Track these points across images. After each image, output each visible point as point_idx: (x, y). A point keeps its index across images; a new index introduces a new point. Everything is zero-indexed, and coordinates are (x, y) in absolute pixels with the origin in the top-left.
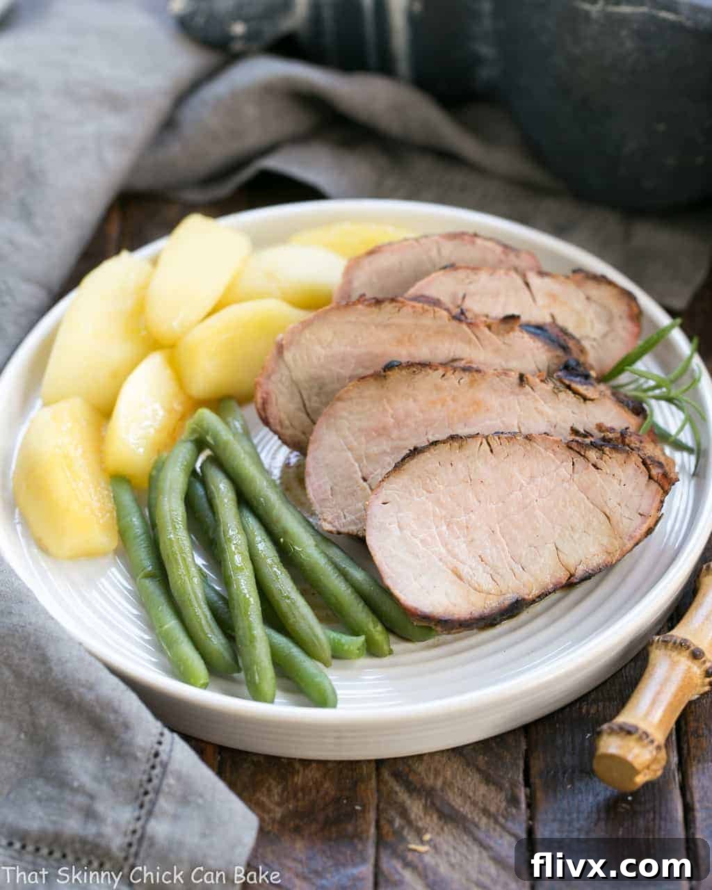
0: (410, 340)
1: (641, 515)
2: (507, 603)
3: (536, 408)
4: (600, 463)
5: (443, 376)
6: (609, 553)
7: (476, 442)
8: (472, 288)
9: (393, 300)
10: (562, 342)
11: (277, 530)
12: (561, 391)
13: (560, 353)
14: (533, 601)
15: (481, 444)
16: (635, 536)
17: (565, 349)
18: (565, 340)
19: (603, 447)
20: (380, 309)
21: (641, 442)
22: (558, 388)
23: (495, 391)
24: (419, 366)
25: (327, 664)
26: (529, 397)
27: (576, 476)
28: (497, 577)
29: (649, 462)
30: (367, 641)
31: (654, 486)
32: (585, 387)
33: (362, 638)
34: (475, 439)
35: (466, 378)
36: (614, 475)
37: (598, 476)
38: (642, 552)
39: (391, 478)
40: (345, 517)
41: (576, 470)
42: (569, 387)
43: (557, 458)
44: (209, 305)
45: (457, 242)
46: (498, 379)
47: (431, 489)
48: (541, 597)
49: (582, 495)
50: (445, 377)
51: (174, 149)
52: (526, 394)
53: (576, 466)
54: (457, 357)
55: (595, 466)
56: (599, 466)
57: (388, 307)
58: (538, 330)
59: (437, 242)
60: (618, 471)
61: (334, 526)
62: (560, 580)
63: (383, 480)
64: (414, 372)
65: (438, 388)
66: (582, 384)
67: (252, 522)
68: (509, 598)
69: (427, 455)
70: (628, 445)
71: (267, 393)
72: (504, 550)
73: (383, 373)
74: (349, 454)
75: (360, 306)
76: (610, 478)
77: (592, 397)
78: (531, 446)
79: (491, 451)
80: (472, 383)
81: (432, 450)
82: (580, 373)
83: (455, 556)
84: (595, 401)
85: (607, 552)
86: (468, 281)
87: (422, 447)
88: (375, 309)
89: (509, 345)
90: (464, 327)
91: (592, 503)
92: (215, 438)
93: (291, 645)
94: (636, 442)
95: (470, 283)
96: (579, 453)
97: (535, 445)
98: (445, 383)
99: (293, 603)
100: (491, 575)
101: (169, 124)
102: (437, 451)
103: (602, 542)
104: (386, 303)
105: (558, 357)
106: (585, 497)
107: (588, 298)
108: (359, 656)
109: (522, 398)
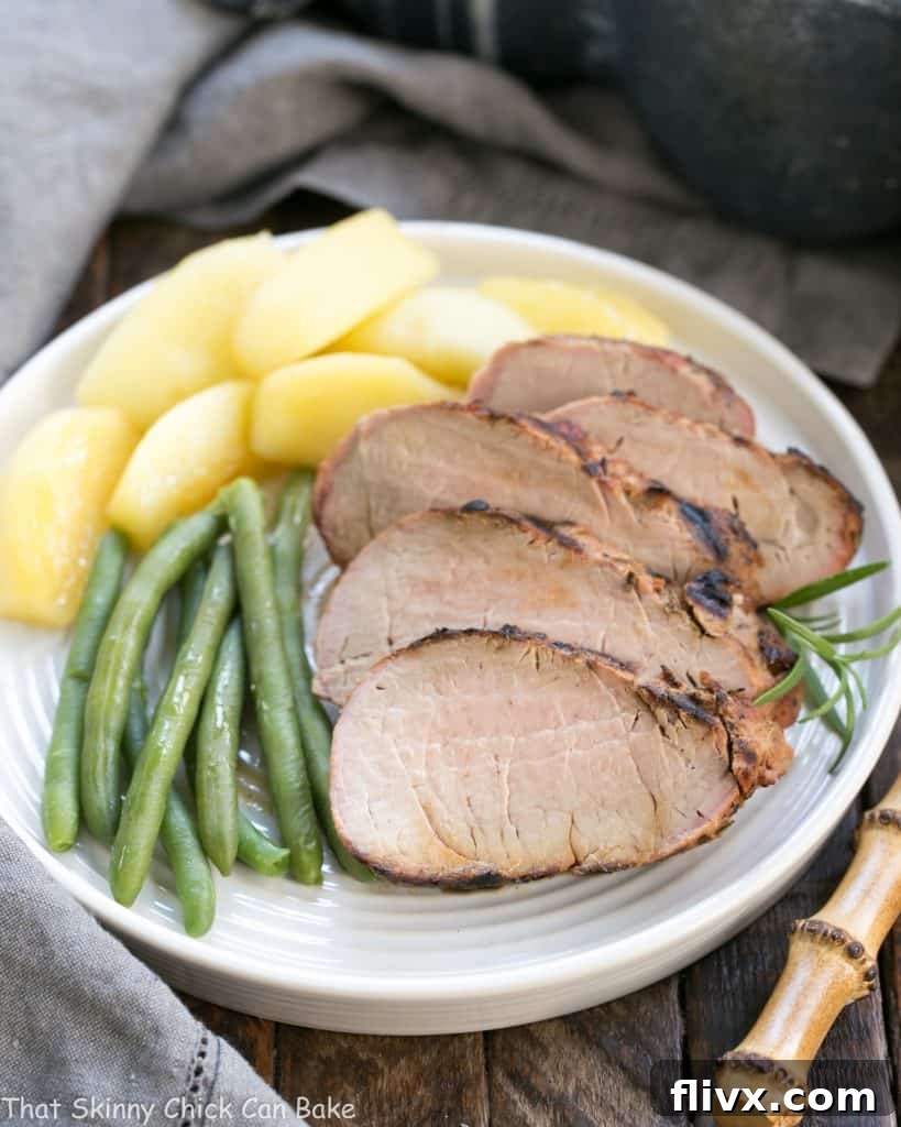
0: (521, 475)
1: (699, 814)
2: (475, 872)
3: (634, 624)
4: (670, 729)
5: (532, 542)
6: (638, 851)
7: (523, 647)
8: (638, 432)
9: (512, 421)
10: (721, 542)
11: (255, 671)
12: (673, 612)
13: (710, 556)
14: (513, 881)
15: (528, 652)
16: (679, 840)
17: (720, 554)
18: (727, 540)
19: (680, 710)
20: (493, 425)
21: (742, 717)
22: (672, 607)
23: (590, 583)
24: (505, 521)
25: (224, 873)
26: (631, 606)
27: (633, 735)
28: (478, 834)
29: (735, 747)
30: (290, 857)
31: (729, 784)
32: (710, 616)
33: (285, 852)
34: (521, 644)
35: (561, 554)
36: (682, 750)
37: (662, 745)
38: (706, 856)
39: (401, 658)
40: (345, 684)
41: (637, 726)
42: (690, 611)
43: (619, 704)
44: (321, 341)
45: (653, 364)
46: (599, 570)
47: (443, 689)
48: (525, 879)
49: (632, 762)
50: (534, 545)
51: (182, 159)
52: (628, 600)
53: (639, 722)
54: (572, 519)
55: (663, 730)
56: (667, 733)
57: (503, 427)
58: (697, 514)
59: (626, 356)
60: (690, 747)
61: (327, 690)
62: (558, 865)
63: (389, 658)
64: (497, 525)
65: (519, 556)
66: (710, 610)
67: (231, 648)
68: (482, 866)
69: (454, 643)
70: (721, 717)
71: (331, 485)
72: (502, 801)
73: (458, 513)
74: (384, 602)
75: (469, 416)
76: (676, 753)
77: (713, 634)
78: (591, 675)
79: (538, 665)
80: (565, 564)
81: (463, 640)
82: (718, 594)
83: (436, 788)
84: (716, 640)
85: (636, 847)
86: (635, 421)
87: (452, 631)
88: (486, 426)
89: (646, 526)
90: (594, 484)
91: (641, 778)
92: (239, 522)
93: (189, 833)
94: (735, 716)
95: (638, 425)
96: (649, 706)
97: (595, 676)
98: (530, 552)
99: (216, 779)
100: (472, 829)
101: (174, 125)
102: (468, 644)
103: (633, 832)
104: (502, 421)
105: (706, 561)
106: (635, 767)
107: (792, 492)
108: (272, 874)
109: (622, 604)
